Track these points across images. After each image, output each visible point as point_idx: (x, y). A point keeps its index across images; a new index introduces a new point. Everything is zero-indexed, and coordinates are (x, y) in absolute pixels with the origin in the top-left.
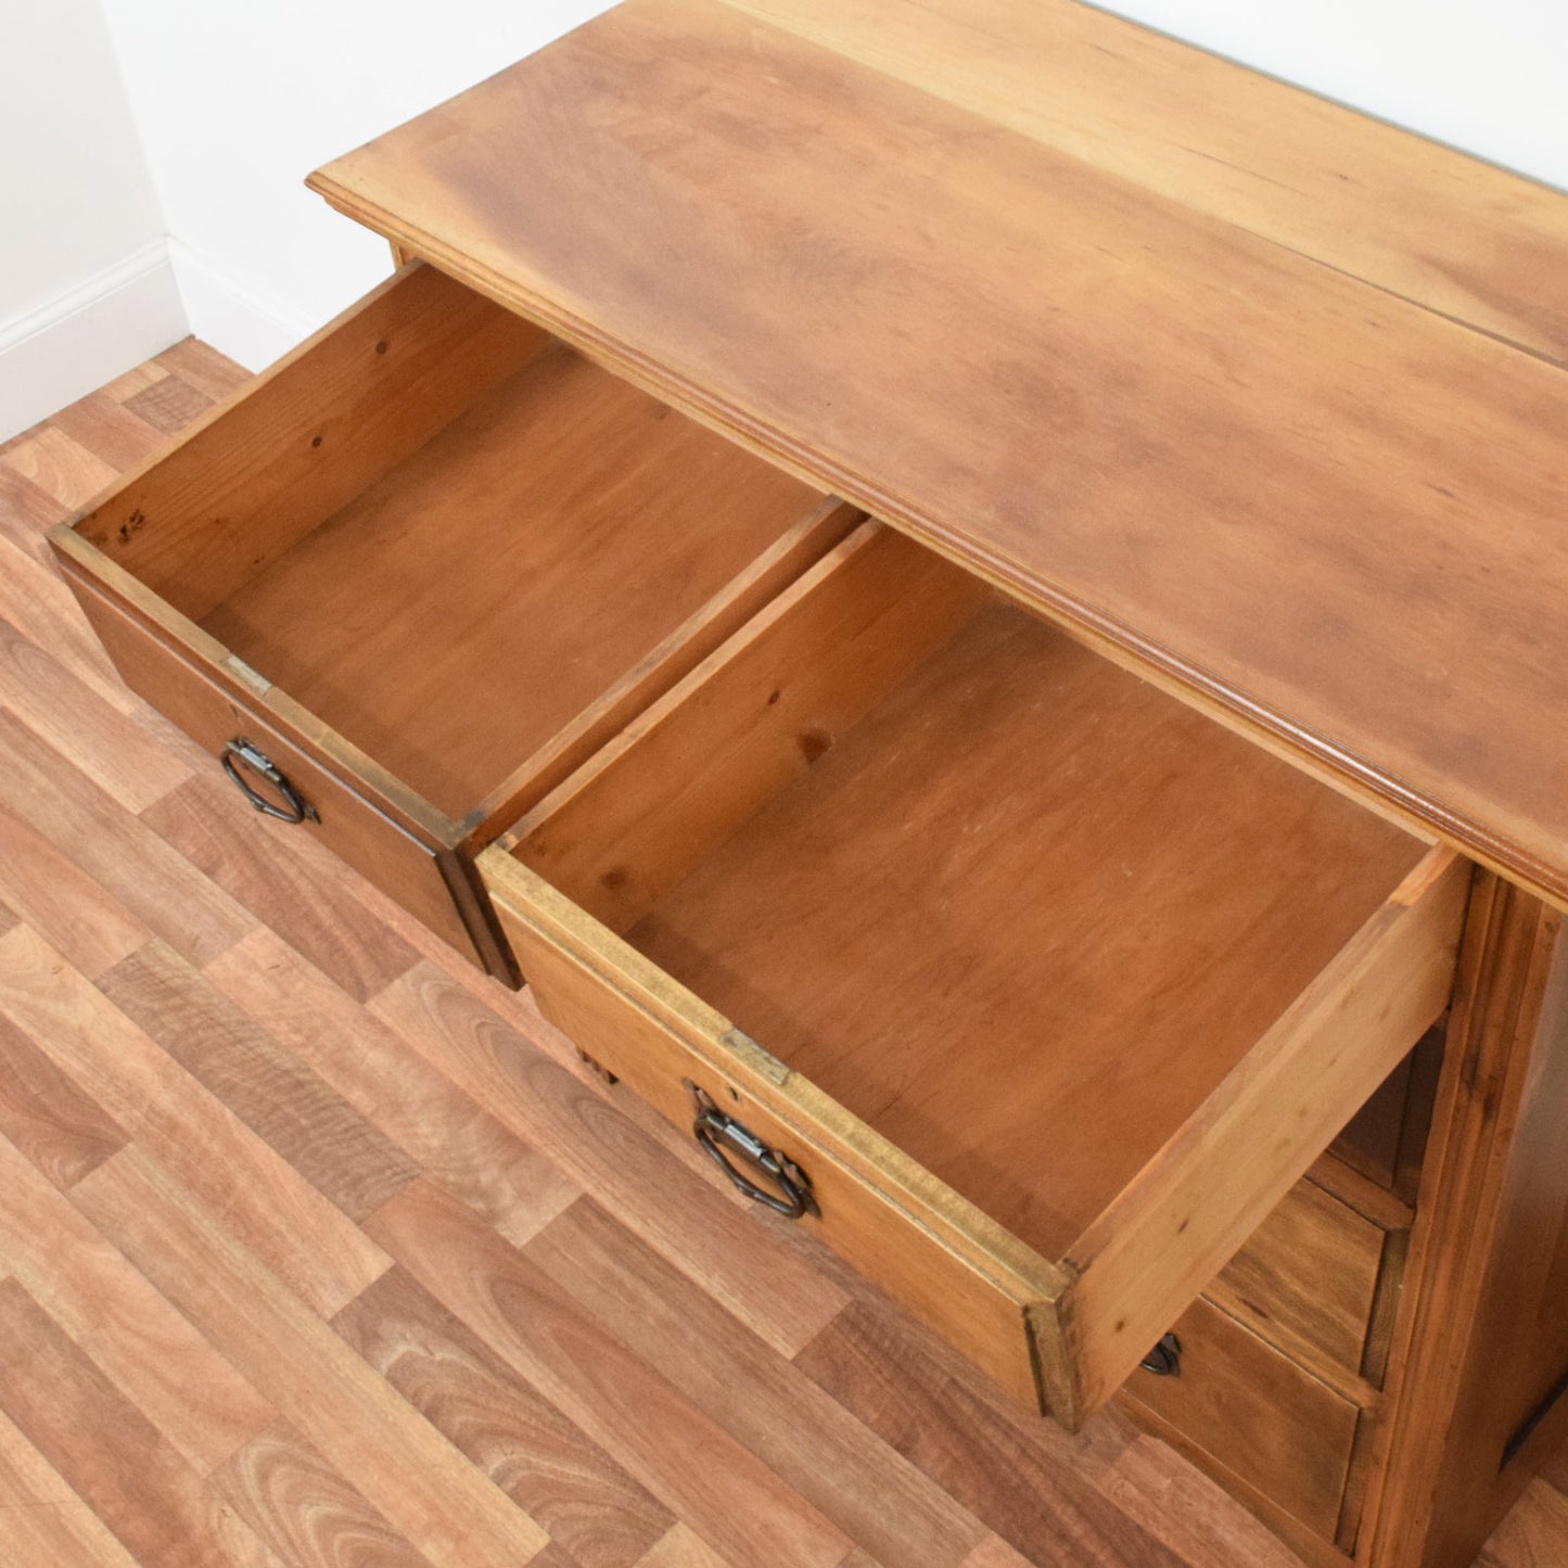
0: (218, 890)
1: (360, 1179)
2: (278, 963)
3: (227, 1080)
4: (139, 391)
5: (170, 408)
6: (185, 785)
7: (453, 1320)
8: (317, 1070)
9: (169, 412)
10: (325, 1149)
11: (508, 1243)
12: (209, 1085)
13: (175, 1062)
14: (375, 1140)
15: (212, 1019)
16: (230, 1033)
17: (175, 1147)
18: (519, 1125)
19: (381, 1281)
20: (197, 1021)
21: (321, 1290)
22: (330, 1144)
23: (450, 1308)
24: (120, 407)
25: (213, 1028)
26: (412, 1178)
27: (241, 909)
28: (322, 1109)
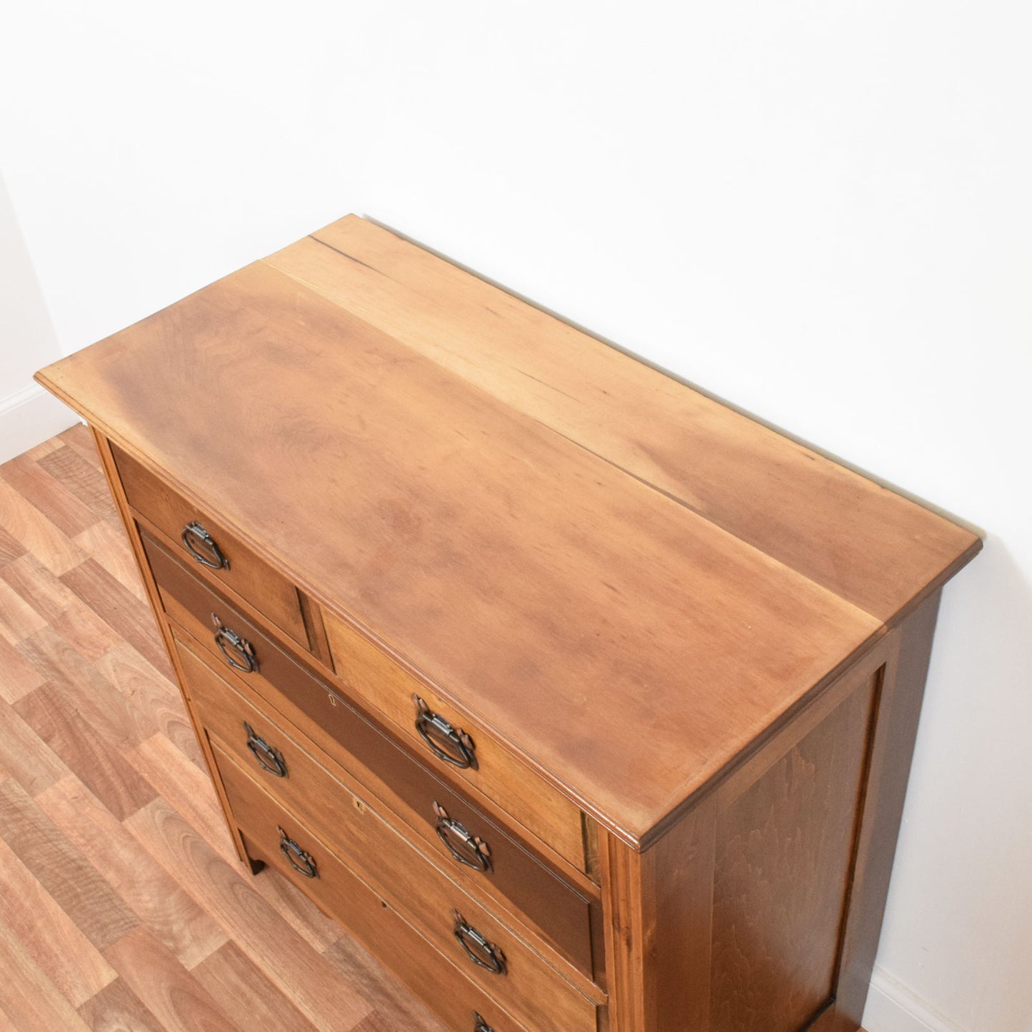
0: (50, 751)
1: (105, 926)
2: (77, 795)
3: (39, 864)
4: (47, 454)
5: (62, 465)
6: (40, 688)
7: (147, 1012)
8: (90, 859)
9: (62, 467)
10: (89, 907)
11: (184, 967)
12: (29, 866)
13: (12, 851)
14: (117, 902)
15: (36, 827)
16: (45, 835)
17: (5, 902)
18: (199, 898)
19: (109, 986)
20: (28, 828)
21: (75, 991)
22: (91, 904)
23: (146, 1004)
24: (36, 464)
25: (36, 832)
26: (135, 926)
27: (61, 762)
28: (90, 883)
